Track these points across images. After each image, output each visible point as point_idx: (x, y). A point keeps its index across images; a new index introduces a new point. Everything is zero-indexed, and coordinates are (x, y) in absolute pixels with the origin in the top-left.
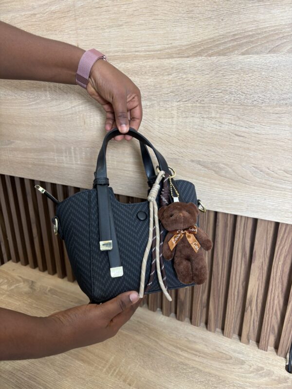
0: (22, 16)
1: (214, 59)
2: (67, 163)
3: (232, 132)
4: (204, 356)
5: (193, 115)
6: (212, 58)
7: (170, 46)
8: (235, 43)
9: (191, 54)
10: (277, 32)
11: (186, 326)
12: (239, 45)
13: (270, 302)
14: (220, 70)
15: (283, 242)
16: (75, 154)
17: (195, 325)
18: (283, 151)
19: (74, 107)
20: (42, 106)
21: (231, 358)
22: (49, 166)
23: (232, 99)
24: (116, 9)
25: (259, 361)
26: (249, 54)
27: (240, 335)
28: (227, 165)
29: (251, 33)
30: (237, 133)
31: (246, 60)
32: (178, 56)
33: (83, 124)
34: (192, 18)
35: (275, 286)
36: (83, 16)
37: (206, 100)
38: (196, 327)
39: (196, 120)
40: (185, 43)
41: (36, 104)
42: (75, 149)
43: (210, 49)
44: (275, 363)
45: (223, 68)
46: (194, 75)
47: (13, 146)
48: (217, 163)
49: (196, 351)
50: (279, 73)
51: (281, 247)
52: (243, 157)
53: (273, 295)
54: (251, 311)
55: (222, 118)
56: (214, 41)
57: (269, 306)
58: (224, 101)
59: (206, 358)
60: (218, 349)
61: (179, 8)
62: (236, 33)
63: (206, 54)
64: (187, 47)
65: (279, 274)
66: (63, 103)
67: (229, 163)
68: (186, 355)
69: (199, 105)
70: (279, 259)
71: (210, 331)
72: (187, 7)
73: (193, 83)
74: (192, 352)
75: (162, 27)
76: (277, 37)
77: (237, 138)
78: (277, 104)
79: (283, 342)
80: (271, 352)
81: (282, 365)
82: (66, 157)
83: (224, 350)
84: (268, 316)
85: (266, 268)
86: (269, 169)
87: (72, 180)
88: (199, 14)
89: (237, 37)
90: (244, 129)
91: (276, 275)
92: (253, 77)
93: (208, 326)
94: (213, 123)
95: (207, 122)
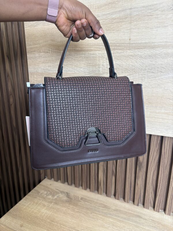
36: (137, 21)
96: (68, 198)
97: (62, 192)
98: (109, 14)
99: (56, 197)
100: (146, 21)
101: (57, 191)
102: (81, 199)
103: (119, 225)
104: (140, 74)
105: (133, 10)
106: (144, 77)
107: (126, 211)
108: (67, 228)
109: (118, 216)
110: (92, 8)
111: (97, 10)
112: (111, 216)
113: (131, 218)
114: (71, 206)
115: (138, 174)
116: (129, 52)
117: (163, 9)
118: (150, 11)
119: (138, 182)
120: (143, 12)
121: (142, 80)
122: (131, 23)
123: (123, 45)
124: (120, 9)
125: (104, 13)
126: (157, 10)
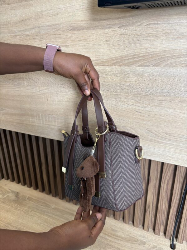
0: (9, 36)
1: (122, 67)
2: (37, 123)
3: (134, 109)
4: (121, 239)
5: (111, 99)
6: (121, 67)
7: (97, 59)
8: (134, 60)
9: (109, 64)
10: (158, 55)
11: (111, 220)
12: (137, 61)
13: (160, 207)
14: (126, 74)
15: (167, 172)
16: (42, 118)
17: (117, 220)
18: (164, 122)
19: (41, 91)
20: (22, 89)
21: (138, 240)
22: (26, 124)
23: (134, 91)
24: (65, 36)
25: (154, 242)
26: (142, 66)
27: (143, 225)
28: (132, 128)
29: (143, 55)
30: (137, 110)
31: (141, 70)
32: (102, 65)
33: (46, 101)
34: (109, 44)
35: (163, 197)
36: (45, 39)
37: (119, 91)
38: (117, 221)
39: (113, 102)
40: (105, 58)
41: (18, 88)
42: (42, 115)
43: (120, 62)
44: (164, 243)
45: (128, 73)
46: (111, 76)
47: (4, 112)
48: (126, 127)
49: (117, 237)
50: (160, 78)
51: (165, 175)
52: (141, 124)
53: (162, 203)
54: (150, 212)
55: (128, 102)
56: (122, 58)
57: (160, 209)
58: (129, 92)
59: (123, 241)
60: (130, 235)
61: (101, 38)
62: (134, 54)
63: (118, 65)
64: (107, 60)
65: (165, 190)
66: (34, 88)
67: (133, 127)
68: (110, 239)
69: (114, 93)
70: (165, 181)
71: (126, 223)
72: (106, 38)
73: (111, 81)
74: (115, 237)
75: (92, 48)
76: (158, 58)
77: (137, 113)
78: (159, 95)
79: (169, 230)
80: (161, 236)
81: (168, 244)
82: (37, 119)
83: (133, 235)
84: (159, 215)
85: (157, 186)
86: (156, 132)
87: (40, 133)
88: (113, 42)
89: (135, 56)
90: (141, 108)
91: (163, 191)
92: (145, 79)
93: (124, 220)
94: (123, 104)
95: (120, 103)
96: (16, 198)
97: (13, 192)
98: (23, 30)
99: (5, 196)
100: (52, 40)
101: (9, 191)
102: (28, 198)
103: (50, 222)
104: (55, 88)
105: (40, 28)
106: (58, 91)
107: (63, 209)
108: (4, 223)
109: (54, 214)
110: (10, 24)
111: (14, 26)
112: (48, 214)
113: (65, 216)
114: (16, 205)
117: (63, 29)
118: (54, 30)
120: (49, 30)
121: (57, 94)
122: (41, 40)
124: (31, 27)
125: (19, 29)
126: (59, 29)
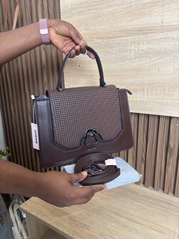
20: (126, 62)
33: (157, 72)
42: (148, 89)
104: (172, 56)
115: (169, 161)
116: (161, 35)
119: (168, 169)
123: (155, 28)
